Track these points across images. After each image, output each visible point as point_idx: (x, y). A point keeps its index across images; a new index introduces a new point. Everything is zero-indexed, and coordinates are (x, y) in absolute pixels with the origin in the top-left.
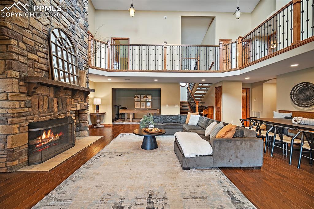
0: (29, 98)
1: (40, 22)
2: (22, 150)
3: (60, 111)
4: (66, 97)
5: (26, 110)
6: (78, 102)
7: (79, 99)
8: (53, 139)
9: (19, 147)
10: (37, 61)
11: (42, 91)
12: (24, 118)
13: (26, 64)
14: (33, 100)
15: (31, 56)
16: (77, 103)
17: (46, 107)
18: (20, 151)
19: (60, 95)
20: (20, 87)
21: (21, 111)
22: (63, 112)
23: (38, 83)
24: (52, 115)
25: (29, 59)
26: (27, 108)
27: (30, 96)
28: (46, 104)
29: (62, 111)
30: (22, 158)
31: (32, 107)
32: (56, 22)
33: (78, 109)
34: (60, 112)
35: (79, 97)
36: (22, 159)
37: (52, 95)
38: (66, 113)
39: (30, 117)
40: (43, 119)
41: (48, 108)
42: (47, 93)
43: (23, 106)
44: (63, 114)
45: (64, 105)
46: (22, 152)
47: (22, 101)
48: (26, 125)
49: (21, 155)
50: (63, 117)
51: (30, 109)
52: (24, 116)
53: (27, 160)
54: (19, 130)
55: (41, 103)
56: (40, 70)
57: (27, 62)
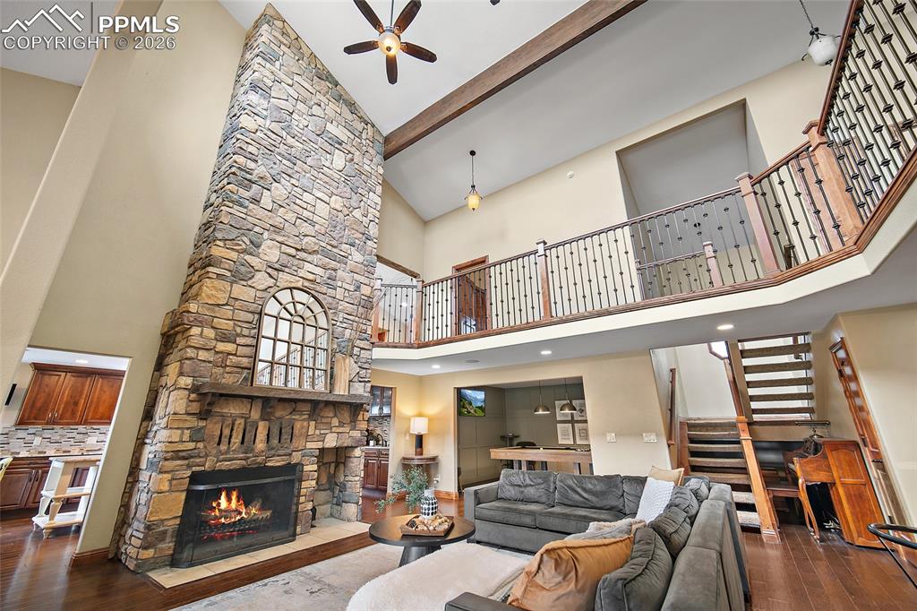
0: (202, 424)
1: (253, 287)
2: (166, 528)
3: (272, 449)
4: (294, 417)
5: (192, 445)
6: (331, 428)
7: (335, 422)
8: (243, 515)
9: (162, 521)
10: (232, 354)
11: (233, 409)
12: (186, 462)
13: (210, 362)
14: (210, 426)
15: (221, 346)
16: (326, 432)
17: (236, 440)
18: (162, 529)
19: (278, 414)
20: (190, 404)
21: (181, 447)
22: (281, 452)
23: (213, 394)
24: (248, 458)
25: (217, 353)
26: (193, 441)
27: (205, 419)
28: (238, 435)
29: (278, 450)
30: (164, 546)
31: (204, 440)
32: (288, 278)
33: (327, 446)
34: (273, 452)
35: (335, 416)
36: (162, 549)
37: (255, 415)
38: (290, 455)
39: (198, 460)
40: (225, 465)
41: (242, 443)
42: (245, 411)
43: (186, 437)
44: (278, 456)
45: (285, 436)
46: (165, 532)
47: (188, 429)
48: (186, 476)
49: (163, 540)
50: (278, 464)
51: (201, 445)
52: (184, 458)
53: (171, 552)
54: (171, 485)
55: (227, 432)
56: (236, 369)
57: (212, 359)
